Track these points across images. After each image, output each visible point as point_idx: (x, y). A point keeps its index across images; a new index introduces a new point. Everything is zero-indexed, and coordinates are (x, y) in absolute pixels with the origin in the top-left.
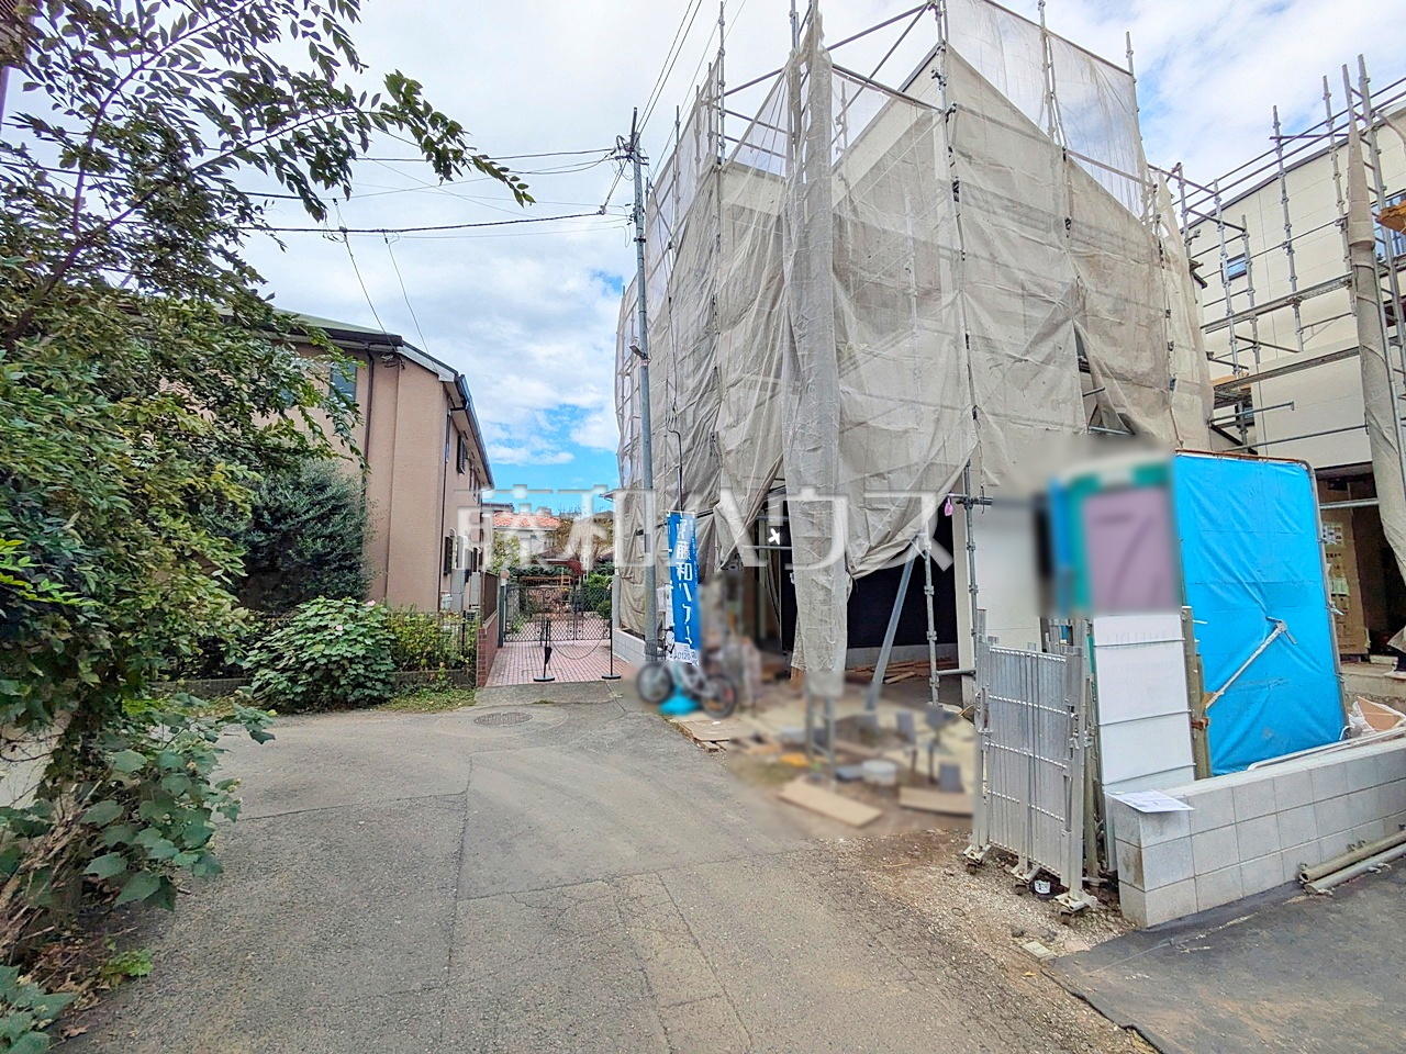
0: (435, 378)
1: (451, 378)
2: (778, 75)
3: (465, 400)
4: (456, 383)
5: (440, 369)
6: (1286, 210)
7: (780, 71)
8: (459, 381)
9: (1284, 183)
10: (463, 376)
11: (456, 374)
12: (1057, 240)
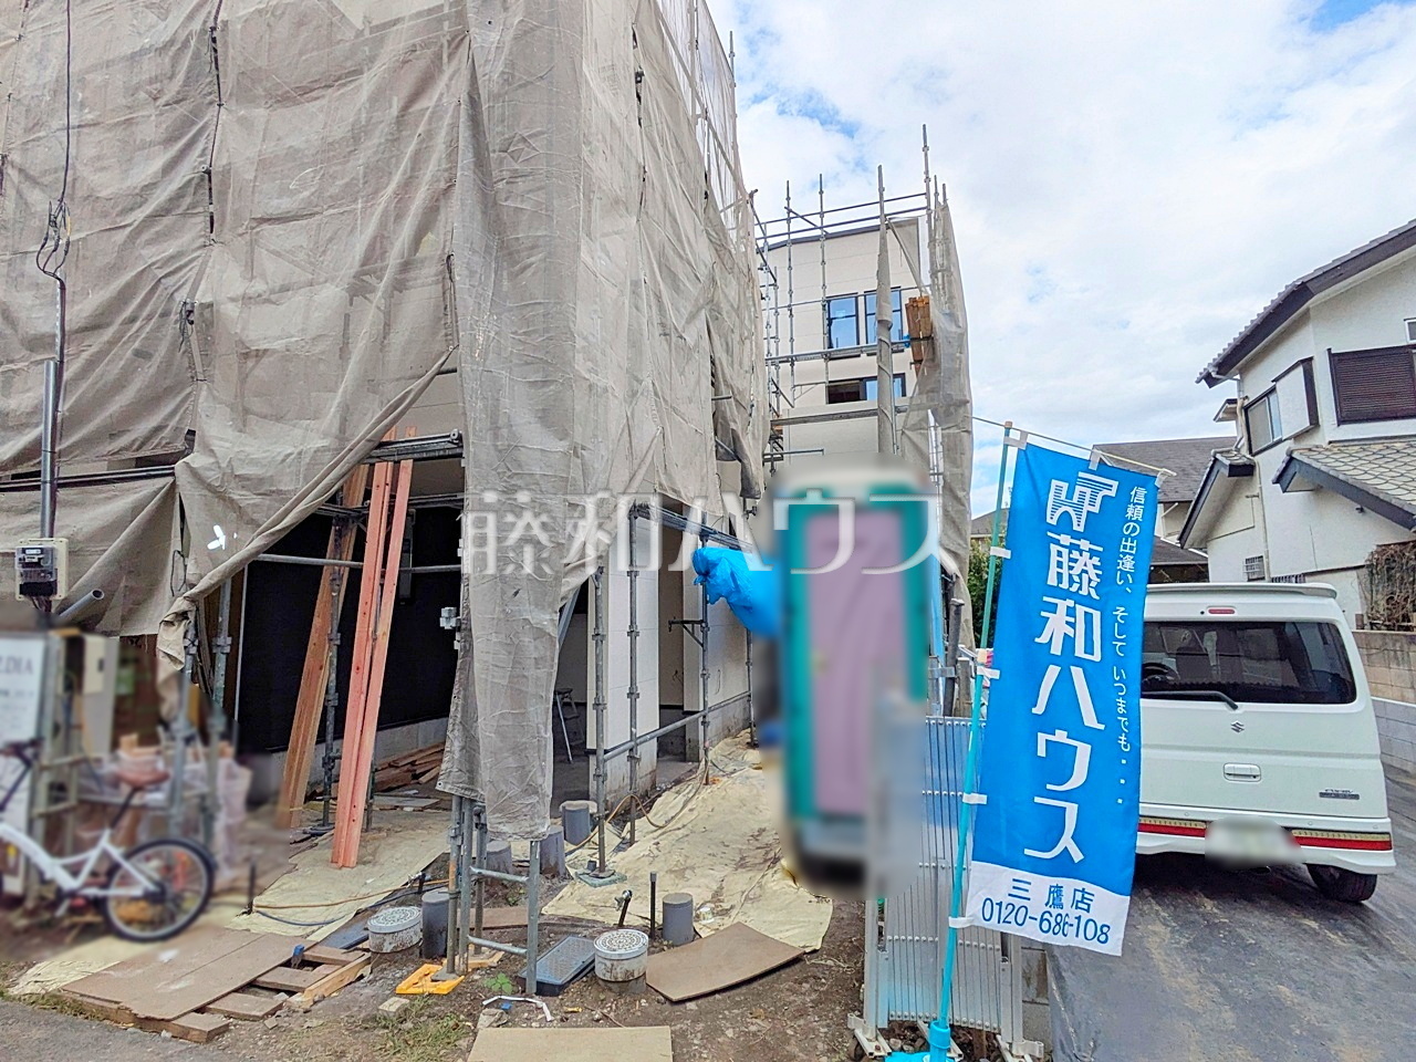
12: (701, 212)
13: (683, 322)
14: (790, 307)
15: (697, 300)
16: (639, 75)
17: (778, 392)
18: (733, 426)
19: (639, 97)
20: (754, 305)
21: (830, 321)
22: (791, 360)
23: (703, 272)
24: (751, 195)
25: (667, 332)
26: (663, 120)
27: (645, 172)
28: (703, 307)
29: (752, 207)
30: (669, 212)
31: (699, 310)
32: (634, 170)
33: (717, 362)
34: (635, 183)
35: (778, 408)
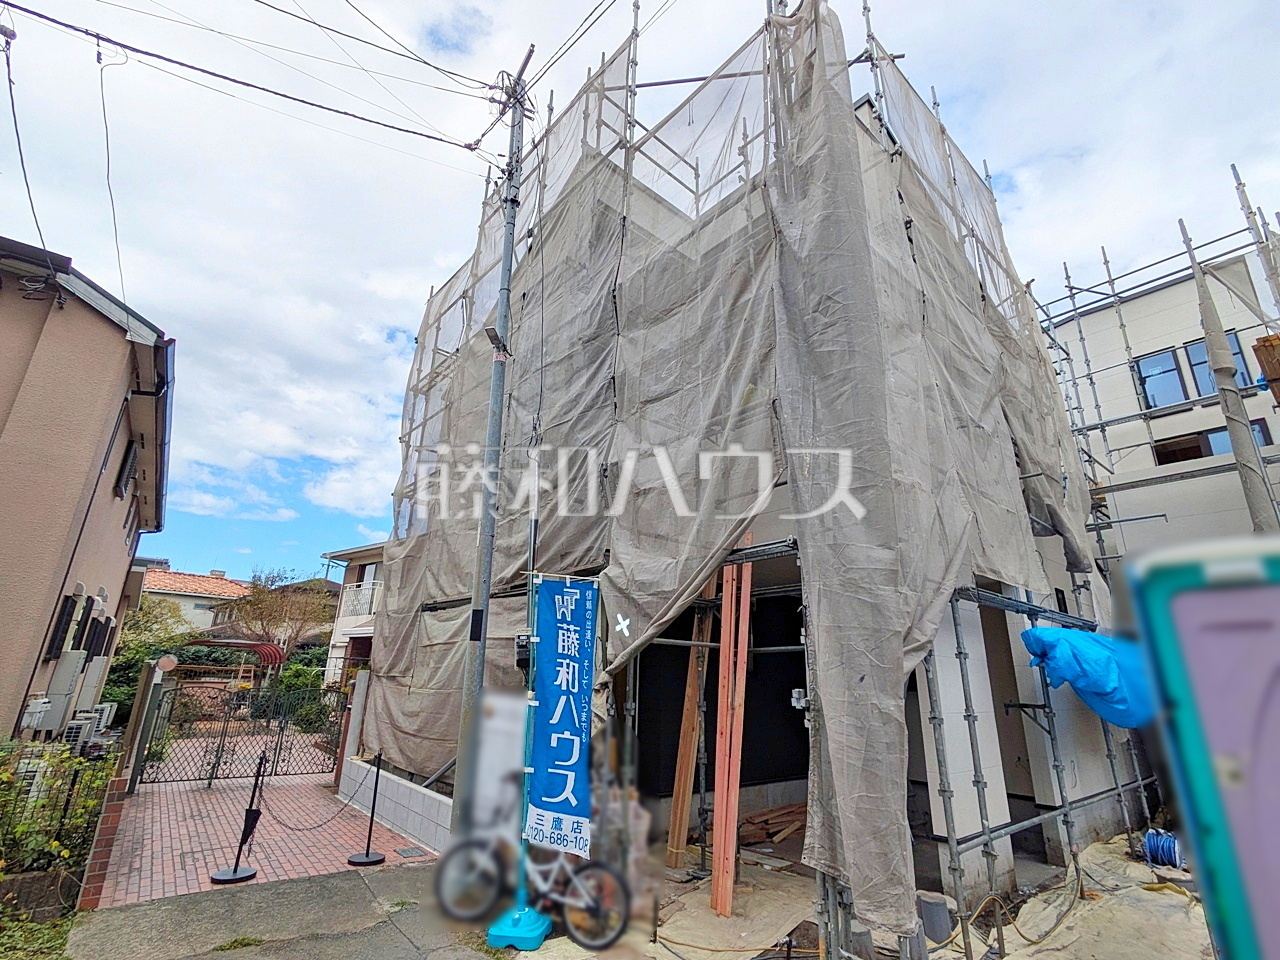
0: (118, 335)
1: (150, 339)
2: (702, 82)
3: (163, 382)
4: (157, 348)
5: (134, 323)
6: (1084, 348)
7: (704, 79)
8: (162, 349)
9: (1079, 324)
10: (172, 341)
11: (160, 335)
12: (979, 313)
13: (979, 413)
14: (1089, 376)
15: (989, 390)
16: (908, 224)
17: (1091, 460)
18: (1047, 501)
19: (910, 240)
20: (1050, 382)
21: (1143, 381)
22: (1102, 427)
23: (991, 365)
24: (1028, 285)
25: (964, 424)
26: (934, 250)
27: (924, 295)
28: (995, 395)
29: (1031, 295)
30: (951, 321)
31: (992, 399)
32: (913, 297)
33: (1019, 442)
34: (916, 307)
35: (1094, 476)
